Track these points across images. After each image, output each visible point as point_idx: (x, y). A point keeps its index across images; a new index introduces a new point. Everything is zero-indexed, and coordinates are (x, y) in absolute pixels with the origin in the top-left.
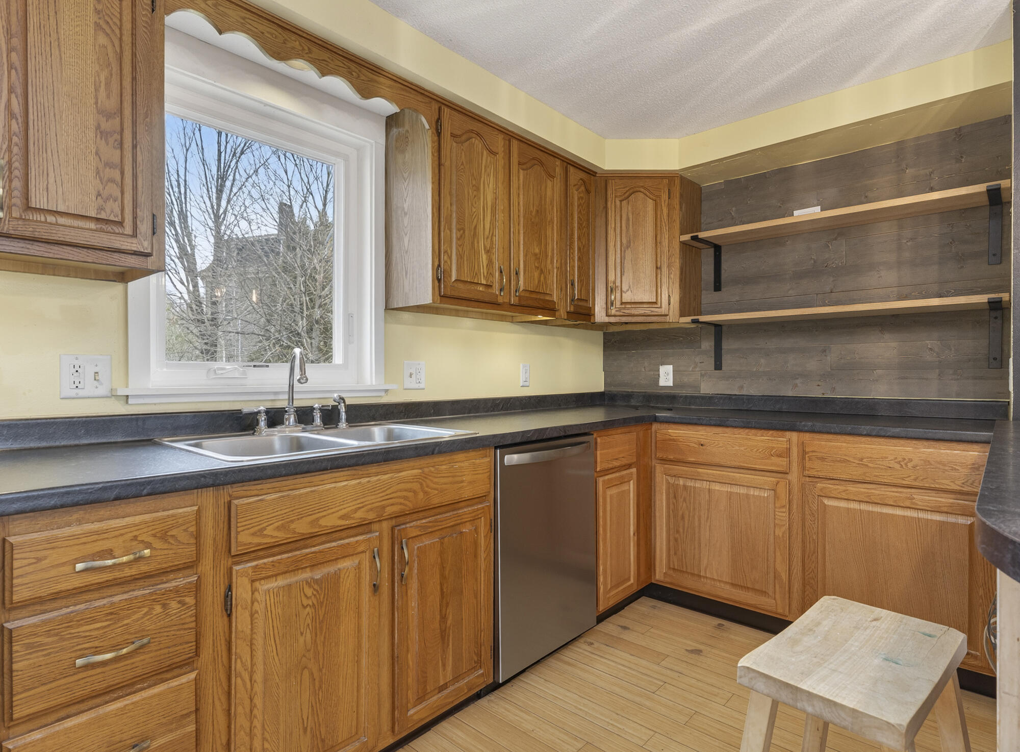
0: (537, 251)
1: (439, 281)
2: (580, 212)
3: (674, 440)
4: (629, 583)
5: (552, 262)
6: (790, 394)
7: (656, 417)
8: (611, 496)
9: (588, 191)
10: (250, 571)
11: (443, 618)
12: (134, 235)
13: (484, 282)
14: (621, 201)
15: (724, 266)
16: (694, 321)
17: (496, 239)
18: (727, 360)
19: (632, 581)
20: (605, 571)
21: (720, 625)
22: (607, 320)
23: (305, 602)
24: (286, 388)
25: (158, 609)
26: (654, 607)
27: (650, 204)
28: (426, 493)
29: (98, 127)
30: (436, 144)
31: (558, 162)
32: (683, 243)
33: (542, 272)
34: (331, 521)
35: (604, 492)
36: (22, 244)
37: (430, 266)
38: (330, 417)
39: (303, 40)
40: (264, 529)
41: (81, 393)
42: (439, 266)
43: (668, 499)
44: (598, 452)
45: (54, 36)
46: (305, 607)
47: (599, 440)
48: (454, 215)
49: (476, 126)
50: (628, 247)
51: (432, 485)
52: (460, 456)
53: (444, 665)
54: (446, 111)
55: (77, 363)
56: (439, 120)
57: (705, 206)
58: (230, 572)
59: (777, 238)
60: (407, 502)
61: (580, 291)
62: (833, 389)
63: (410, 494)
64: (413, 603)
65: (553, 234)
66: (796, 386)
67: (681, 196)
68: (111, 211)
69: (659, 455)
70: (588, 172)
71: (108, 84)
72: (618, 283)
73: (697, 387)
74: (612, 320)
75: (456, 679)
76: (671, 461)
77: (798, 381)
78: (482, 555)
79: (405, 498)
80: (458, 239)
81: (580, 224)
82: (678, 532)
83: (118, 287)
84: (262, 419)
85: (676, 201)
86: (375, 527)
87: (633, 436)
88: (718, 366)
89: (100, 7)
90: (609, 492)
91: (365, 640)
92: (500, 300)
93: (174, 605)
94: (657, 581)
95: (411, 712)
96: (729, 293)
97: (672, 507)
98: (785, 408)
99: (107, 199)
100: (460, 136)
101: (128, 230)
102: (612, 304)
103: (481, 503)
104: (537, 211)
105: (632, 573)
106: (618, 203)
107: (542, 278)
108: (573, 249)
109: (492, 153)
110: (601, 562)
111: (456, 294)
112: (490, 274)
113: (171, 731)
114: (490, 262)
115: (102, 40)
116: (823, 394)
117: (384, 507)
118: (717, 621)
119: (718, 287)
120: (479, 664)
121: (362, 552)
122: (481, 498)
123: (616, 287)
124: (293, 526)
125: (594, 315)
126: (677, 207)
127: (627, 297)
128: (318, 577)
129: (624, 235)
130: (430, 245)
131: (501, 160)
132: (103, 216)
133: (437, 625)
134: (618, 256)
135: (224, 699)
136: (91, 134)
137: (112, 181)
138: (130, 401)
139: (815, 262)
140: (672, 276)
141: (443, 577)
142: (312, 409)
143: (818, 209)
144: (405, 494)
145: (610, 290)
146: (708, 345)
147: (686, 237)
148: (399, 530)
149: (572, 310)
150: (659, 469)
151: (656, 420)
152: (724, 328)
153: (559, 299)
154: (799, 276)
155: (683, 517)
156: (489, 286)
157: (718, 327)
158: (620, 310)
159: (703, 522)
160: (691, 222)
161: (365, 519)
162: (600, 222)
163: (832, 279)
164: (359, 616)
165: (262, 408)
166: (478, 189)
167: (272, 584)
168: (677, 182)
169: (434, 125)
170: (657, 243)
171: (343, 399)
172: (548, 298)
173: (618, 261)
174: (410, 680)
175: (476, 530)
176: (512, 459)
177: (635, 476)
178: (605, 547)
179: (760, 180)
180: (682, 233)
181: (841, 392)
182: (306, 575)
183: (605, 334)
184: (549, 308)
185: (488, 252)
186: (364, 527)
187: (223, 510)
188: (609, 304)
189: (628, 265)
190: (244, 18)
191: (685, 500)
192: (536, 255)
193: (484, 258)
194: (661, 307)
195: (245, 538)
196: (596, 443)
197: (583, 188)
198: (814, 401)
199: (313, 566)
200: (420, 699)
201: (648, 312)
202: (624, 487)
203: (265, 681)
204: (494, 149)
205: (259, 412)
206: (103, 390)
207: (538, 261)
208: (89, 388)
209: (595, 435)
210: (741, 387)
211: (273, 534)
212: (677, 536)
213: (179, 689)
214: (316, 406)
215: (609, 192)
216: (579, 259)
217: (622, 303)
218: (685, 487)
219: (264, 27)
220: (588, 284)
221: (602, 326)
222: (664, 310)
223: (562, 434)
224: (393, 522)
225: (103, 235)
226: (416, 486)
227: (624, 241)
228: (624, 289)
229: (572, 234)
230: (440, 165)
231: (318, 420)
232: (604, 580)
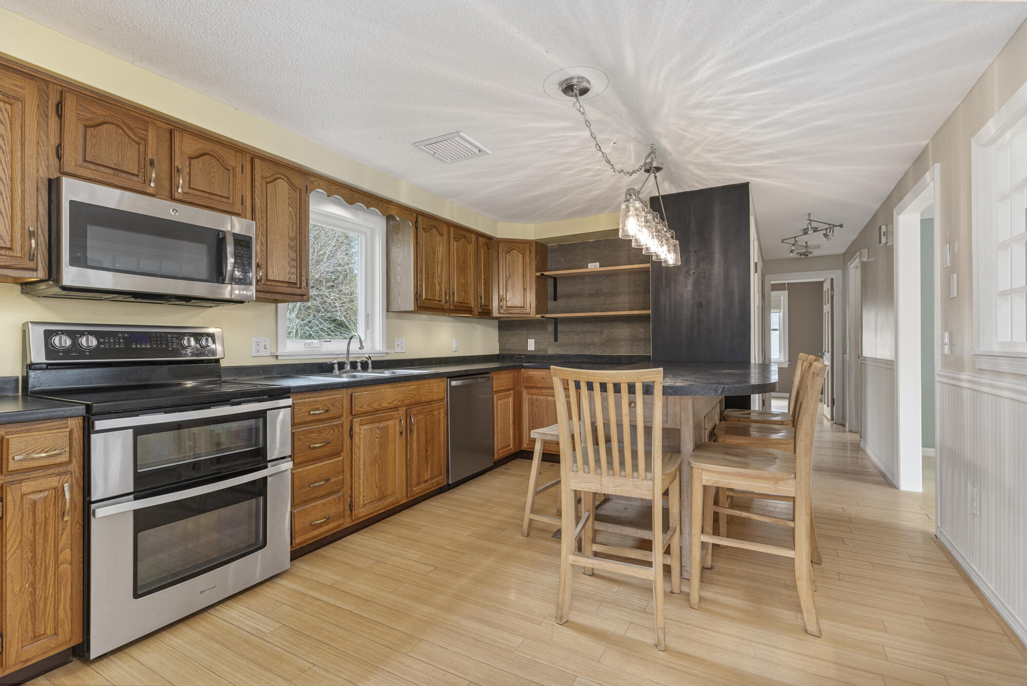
0: (463, 282)
1: (417, 299)
2: (484, 260)
3: (531, 377)
4: (509, 448)
5: (470, 287)
6: (587, 354)
7: (523, 365)
8: (500, 404)
9: (489, 249)
10: (359, 421)
11: (427, 451)
12: (300, 288)
13: (438, 299)
14: (506, 254)
15: (559, 288)
16: (542, 317)
17: (443, 277)
18: (560, 336)
19: (511, 446)
20: (498, 439)
21: (552, 465)
22: (499, 315)
23: (377, 436)
24: (345, 352)
25: (332, 432)
26: (522, 462)
27: (521, 256)
28: (420, 396)
29: (289, 245)
30: (416, 233)
31: (473, 236)
32: (537, 276)
33: (466, 292)
34: (385, 405)
35: (497, 402)
36: (263, 294)
37: (413, 293)
38: (365, 366)
39: (360, 194)
40: (363, 405)
41: (260, 354)
42: (417, 292)
43: (529, 406)
44: (494, 382)
45: (275, 210)
46: (377, 438)
47: (494, 376)
48: (424, 267)
49: (433, 223)
50: (510, 277)
51: (422, 393)
52: (432, 381)
53: (427, 472)
54: (420, 218)
55: (258, 341)
56: (416, 222)
57: (549, 256)
58: (352, 422)
59: (582, 276)
60: (412, 400)
61: (485, 301)
62: (605, 351)
63: (413, 396)
64: (415, 443)
65: (471, 273)
66: (590, 349)
67: (536, 252)
68: (293, 278)
69: (525, 385)
70: (489, 238)
71: (292, 227)
72: (504, 297)
73: (546, 351)
74: (502, 315)
75: (432, 478)
76: (530, 387)
77: (591, 347)
78: (442, 425)
79: (411, 397)
80: (426, 279)
81: (484, 266)
82: (533, 422)
83: (273, 305)
84: (336, 366)
85: (533, 255)
86: (400, 408)
87: (512, 375)
88: (556, 340)
89: (289, 196)
90: (500, 402)
91: (397, 454)
92: (445, 308)
93: (336, 430)
94: (525, 448)
95: (414, 489)
96: (561, 303)
97: (530, 410)
98: (585, 360)
99: (292, 274)
100: (426, 229)
101: (298, 286)
102: (502, 308)
103: (441, 402)
104: (463, 262)
105: (511, 443)
106: (504, 254)
107: (466, 295)
108: (481, 279)
109: (441, 235)
110: (496, 435)
111: (424, 305)
112: (441, 295)
113: (336, 477)
114: (441, 289)
115: (291, 209)
116: (601, 353)
117: (404, 400)
118: (551, 464)
119: (555, 299)
120: (441, 474)
121: (396, 418)
122: (442, 400)
123: (503, 298)
124: (372, 405)
125: (492, 313)
126: (534, 258)
127: (509, 304)
128: (381, 426)
129: (507, 272)
130: (413, 282)
131: (445, 238)
132: (290, 281)
133: (424, 453)
134: (505, 282)
135: (350, 470)
136: (287, 248)
137: (293, 266)
138: (279, 358)
139: (597, 289)
140: (532, 293)
141: (426, 433)
142: (357, 362)
143: (598, 264)
144: (411, 395)
145: (500, 300)
146: (551, 328)
147: (538, 274)
148: (410, 411)
149: (481, 311)
150: (525, 392)
151: (523, 367)
152: (559, 321)
153: (474, 306)
154: (591, 295)
155: (535, 415)
156: (440, 301)
157: (556, 319)
158: (505, 310)
159: (544, 415)
160: (542, 265)
161: (396, 405)
162: (495, 264)
163: (604, 298)
164: (395, 445)
165: (336, 361)
166: (435, 254)
167: (365, 427)
168: (534, 245)
169: (414, 224)
170: (524, 276)
171: (370, 357)
172: (469, 305)
173: (504, 285)
174: (414, 476)
175: (440, 414)
176: (454, 383)
177: (512, 395)
178: (498, 428)
179: (574, 246)
180: (536, 272)
181: (608, 352)
182: (377, 425)
183: (499, 322)
184: (469, 310)
185: (439, 284)
186: (396, 408)
187: (349, 397)
188: (500, 307)
189: (509, 287)
190: (337, 189)
191: (536, 407)
192: (462, 284)
193: (438, 287)
194: (526, 309)
195: (357, 409)
196: (493, 377)
197: (486, 248)
198: (597, 357)
199: (379, 422)
200: (418, 484)
201: (520, 312)
202: (507, 400)
203: (364, 465)
204: (441, 232)
205: (334, 363)
206: (268, 353)
207: (464, 287)
208: (263, 352)
209: (492, 374)
210: (566, 351)
211: (366, 408)
212: (533, 424)
213: (337, 462)
214: (358, 361)
215: (500, 249)
216: (484, 284)
217: (507, 307)
218: (537, 400)
219: (346, 192)
220: (489, 296)
221: (497, 318)
222: (528, 311)
223: (477, 373)
224: (406, 407)
225: (289, 288)
226: (416, 393)
227: (508, 275)
228: (508, 300)
229: (480, 272)
230: (417, 243)
231: (359, 368)
232: (498, 444)
